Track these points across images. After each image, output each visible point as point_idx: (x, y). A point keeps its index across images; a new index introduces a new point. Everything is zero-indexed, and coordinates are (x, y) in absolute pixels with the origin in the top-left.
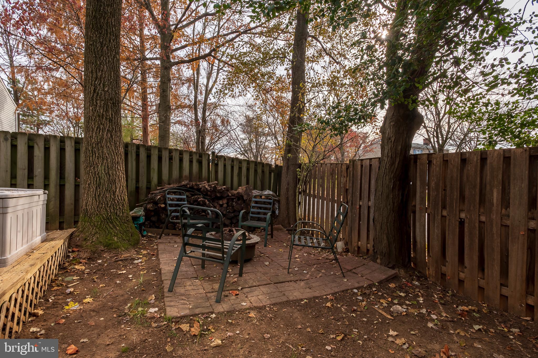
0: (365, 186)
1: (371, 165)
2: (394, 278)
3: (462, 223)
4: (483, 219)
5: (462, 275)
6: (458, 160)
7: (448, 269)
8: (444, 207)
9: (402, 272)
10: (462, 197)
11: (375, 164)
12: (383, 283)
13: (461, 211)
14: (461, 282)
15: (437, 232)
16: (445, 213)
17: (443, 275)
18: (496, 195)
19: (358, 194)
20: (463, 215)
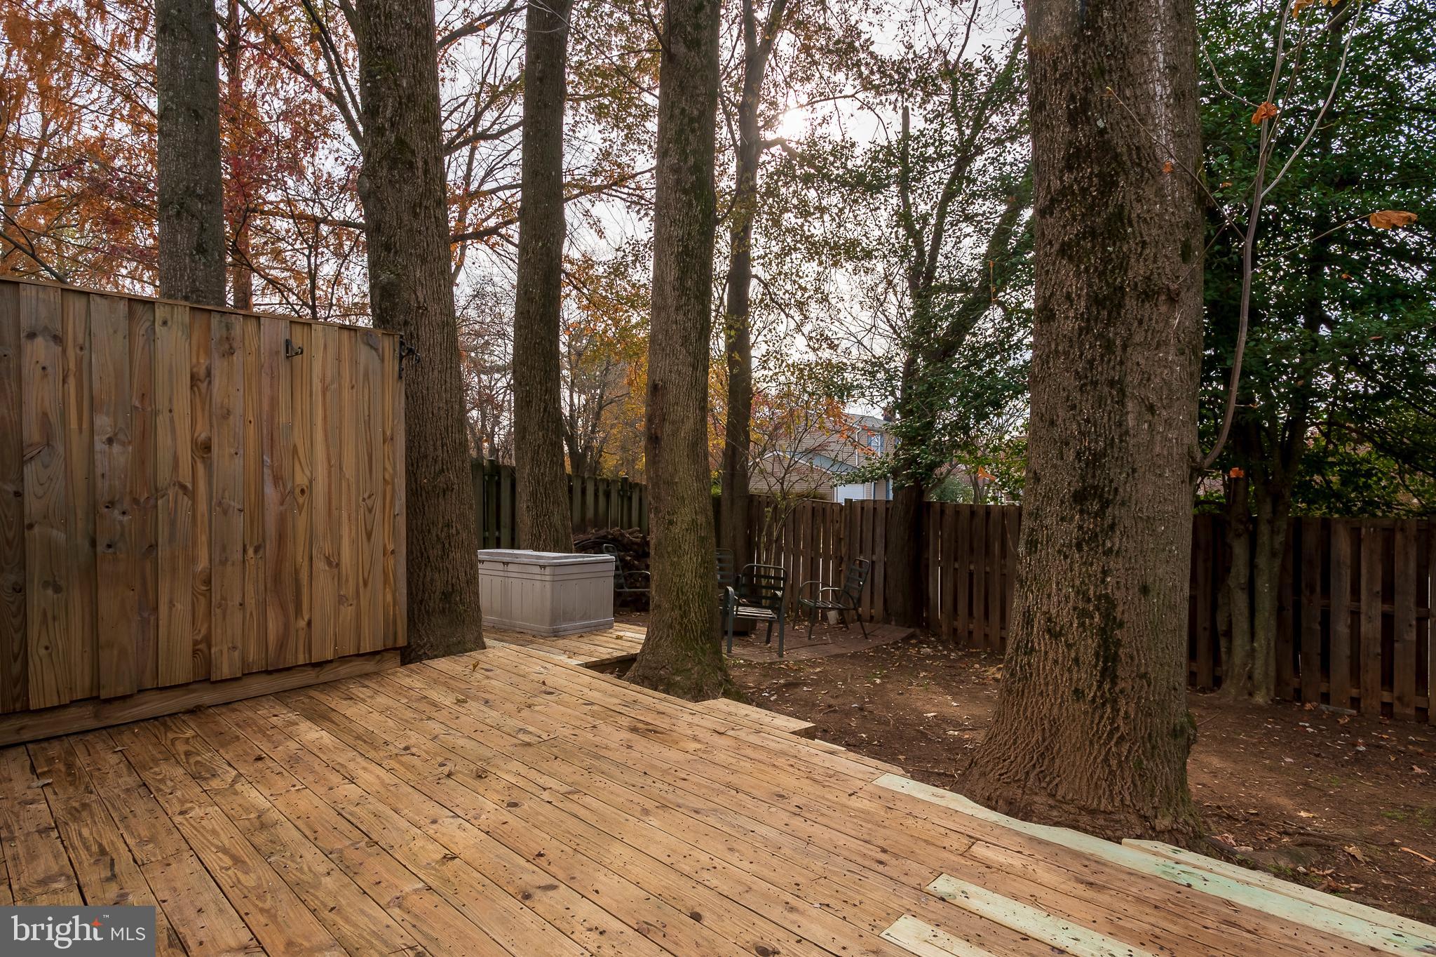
0: (868, 536)
1: (875, 509)
2: (912, 636)
3: (971, 574)
4: (988, 569)
5: (971, 626)
6: (968, 512)
7: (959, 624)
8: (956, 560)
9: (918, 631)
10: (972, 549)
11: (881, 510)
12: (906, 640)
13: (971, 562)
14: (970, 633)
15: (949, 585)
16: (957, 566)
17: (955, 630)
18: (997, 548)
19: (858, 545)
20: (972, 567)
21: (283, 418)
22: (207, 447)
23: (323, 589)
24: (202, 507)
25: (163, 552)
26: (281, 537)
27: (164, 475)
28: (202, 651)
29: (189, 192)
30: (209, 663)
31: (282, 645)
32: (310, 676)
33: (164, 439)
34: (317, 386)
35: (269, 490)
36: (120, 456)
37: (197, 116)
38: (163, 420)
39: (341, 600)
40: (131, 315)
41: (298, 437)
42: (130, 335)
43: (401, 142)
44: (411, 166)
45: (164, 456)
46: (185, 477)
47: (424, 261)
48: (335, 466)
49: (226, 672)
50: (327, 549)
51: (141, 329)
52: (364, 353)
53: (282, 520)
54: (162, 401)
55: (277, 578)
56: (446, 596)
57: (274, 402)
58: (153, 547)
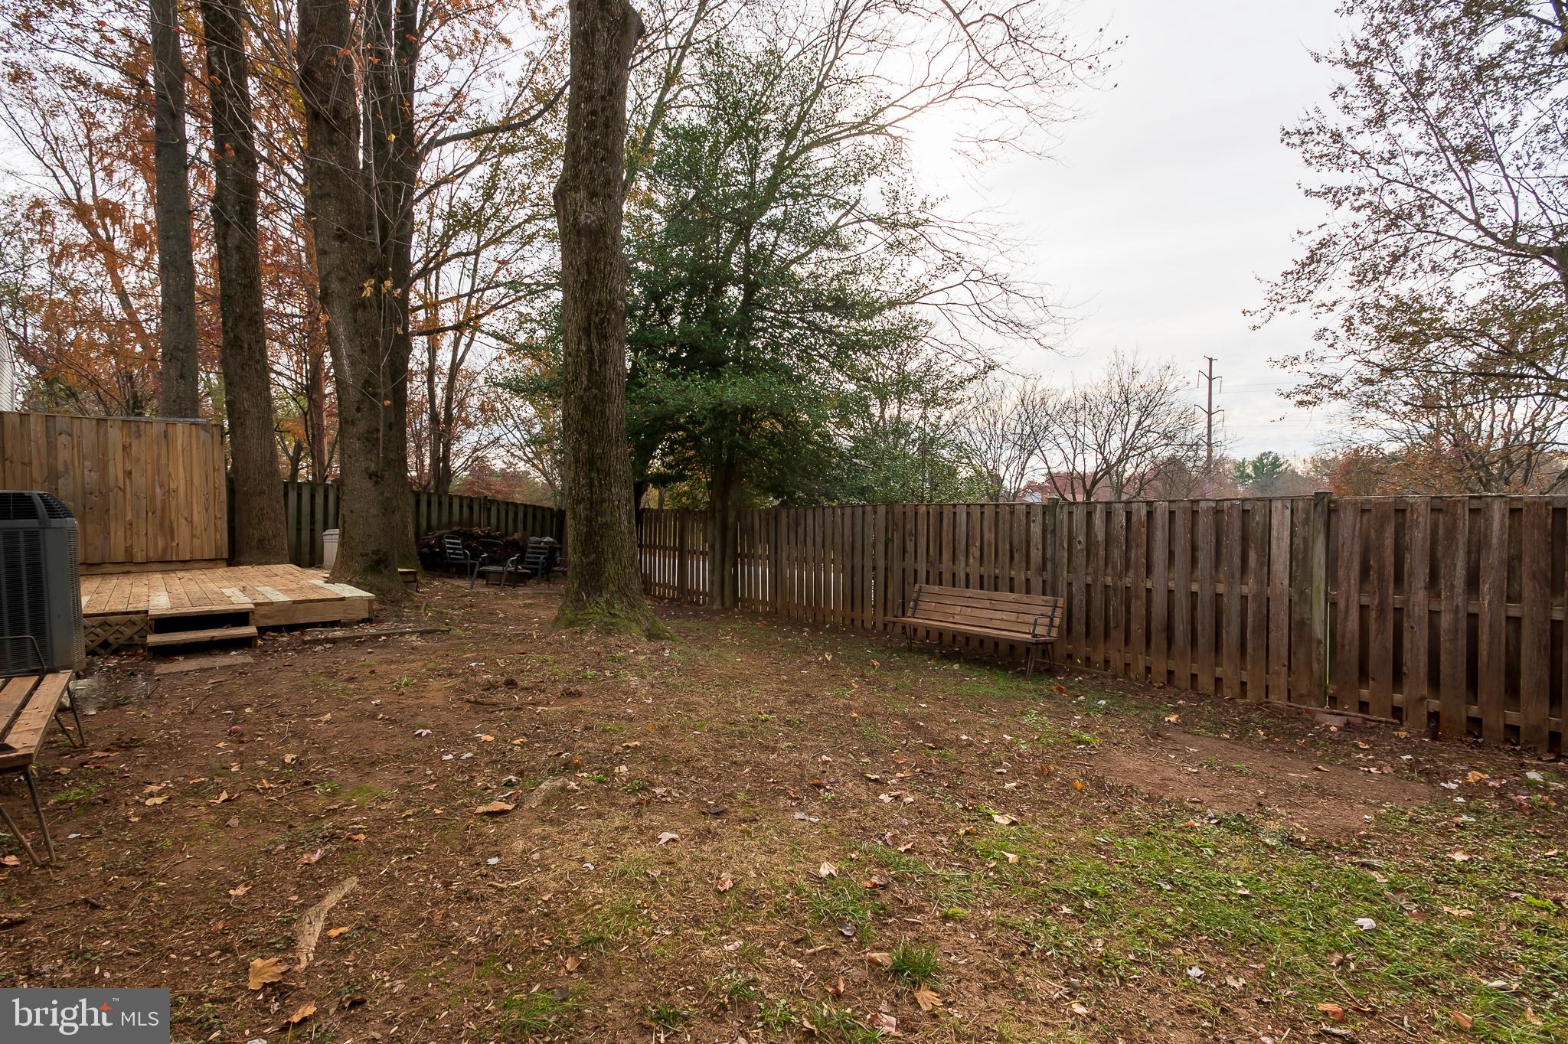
21: (164, 461)
22: (130, 473)
23: (183, 531)
24: (128, 496)
25: (112, 512)
26: (163, 509)
27: (112, 483)
28: (128, 551)
29: (176, 348)
30: (132, 555)
31: (165, 551)
32: (179, 566)
33: (111, 470)
34: (179, 448)
35: (158, 490)
36: (94, 476)
37: (180, 309)
38: (111, 463)
39: (193, 536)
40: (98, 425)
41: (171, 470)
42: (98, 432)
43: (236, 337)
44: (241, 347)
45: (112, 477)
46: (121, 484)
47: (248, 389)
48: (190, 483)
49: (139, 560)
50: (186, 514)
51: (102, 430)
52: (202, 434)
53: (163, 502)
54: (110, 454)
55: (162, 525)
56: (260, 541)
57: (159, 456)
58: (108, 511)
